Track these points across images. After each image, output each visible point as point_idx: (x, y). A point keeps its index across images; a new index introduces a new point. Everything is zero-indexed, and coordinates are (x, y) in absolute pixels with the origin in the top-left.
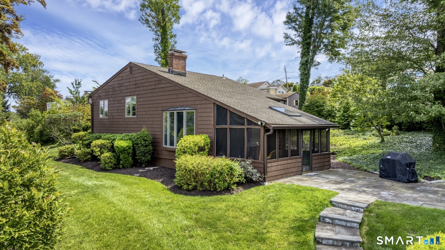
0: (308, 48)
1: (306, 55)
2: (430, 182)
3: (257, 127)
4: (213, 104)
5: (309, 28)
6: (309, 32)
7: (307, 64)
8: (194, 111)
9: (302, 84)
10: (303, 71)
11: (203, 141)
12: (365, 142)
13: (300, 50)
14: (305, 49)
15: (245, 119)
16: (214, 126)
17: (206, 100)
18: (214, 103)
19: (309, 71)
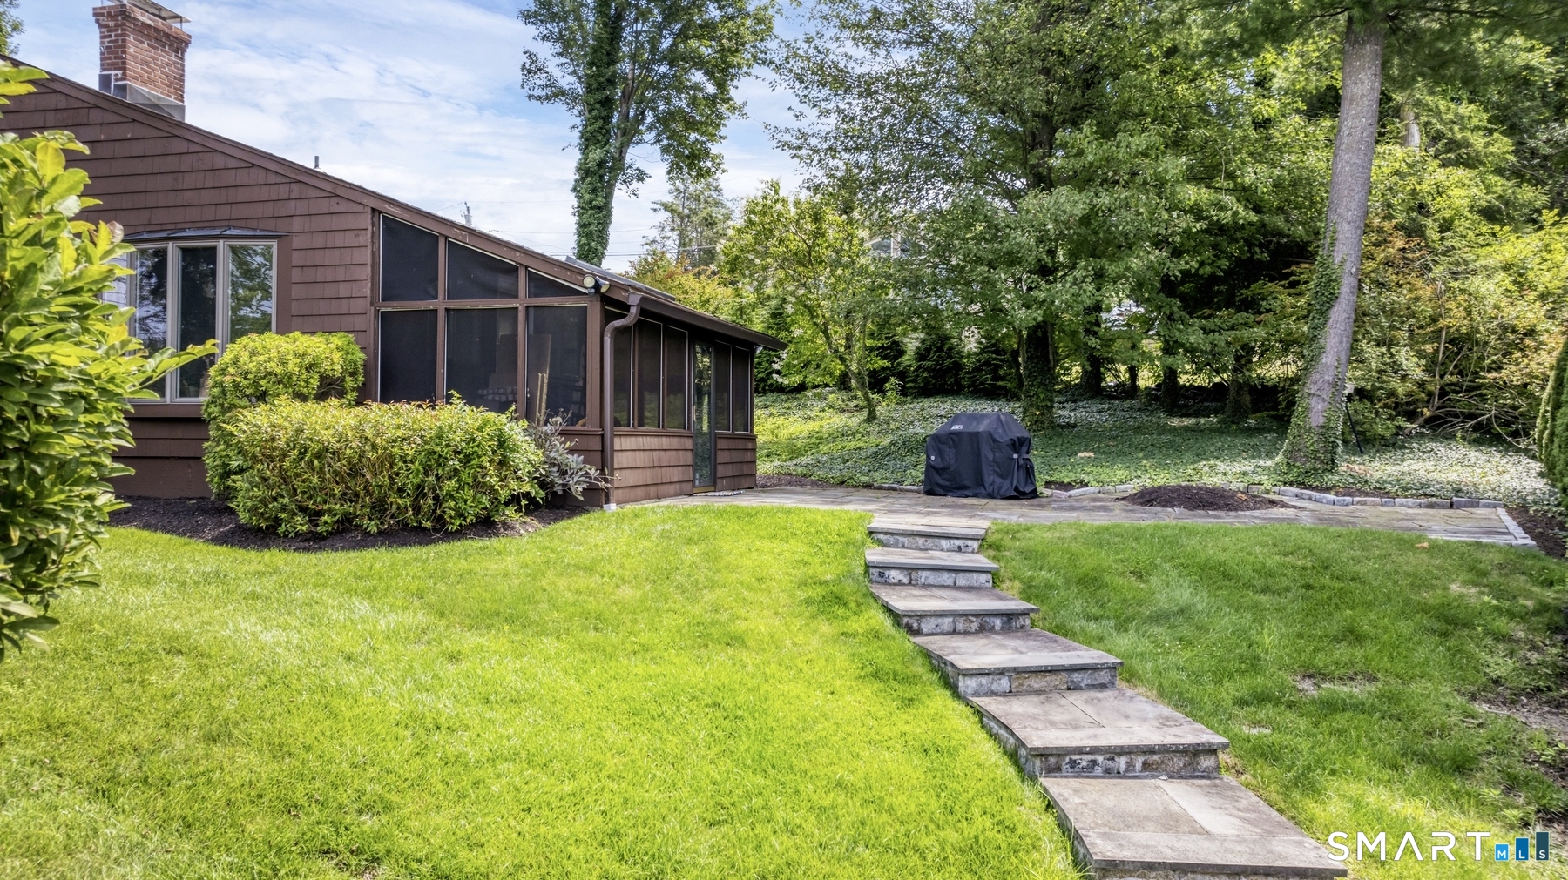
0: (607, 119)
1: (599, 141)
2: (1068, 494)
3: (569, 302)
4: (369, 216)
5: (608, 48)
6: (608, 65)
7: (601, 171)
8: (275, 244)
9: (584, 240)
10: (587, 196)
11: (337, 356)
12: (813, 426)
13: (578, 121)
14: (596, 119)
15: (522, 274)
16: (372, 304)
17: (334, 200)
18: (373, 210)
19: (608, 196)
